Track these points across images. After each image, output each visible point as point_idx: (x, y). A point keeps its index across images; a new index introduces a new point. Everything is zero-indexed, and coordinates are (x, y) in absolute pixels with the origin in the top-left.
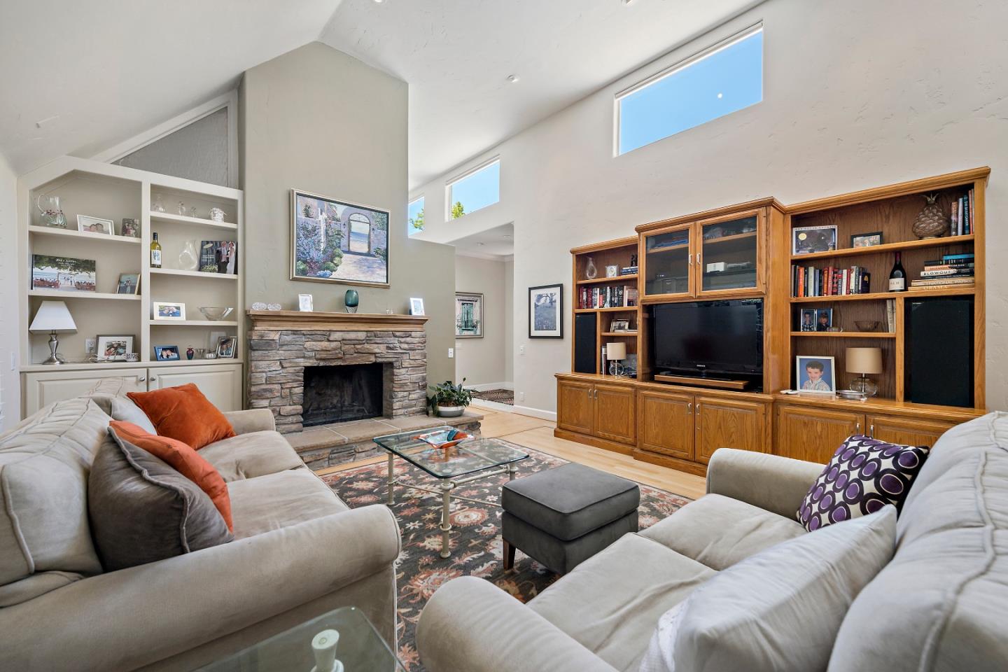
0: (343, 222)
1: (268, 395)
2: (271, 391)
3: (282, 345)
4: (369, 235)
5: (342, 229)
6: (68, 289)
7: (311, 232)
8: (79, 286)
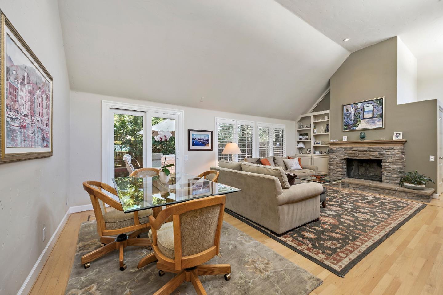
0: (361, 109)
1: (333, 165)
2: (333, 164)
3: (337, 151)
4: (373, 111)
5: (361, 111)
6: (304, 139)
7: (348, 116)
8: (306, 139)
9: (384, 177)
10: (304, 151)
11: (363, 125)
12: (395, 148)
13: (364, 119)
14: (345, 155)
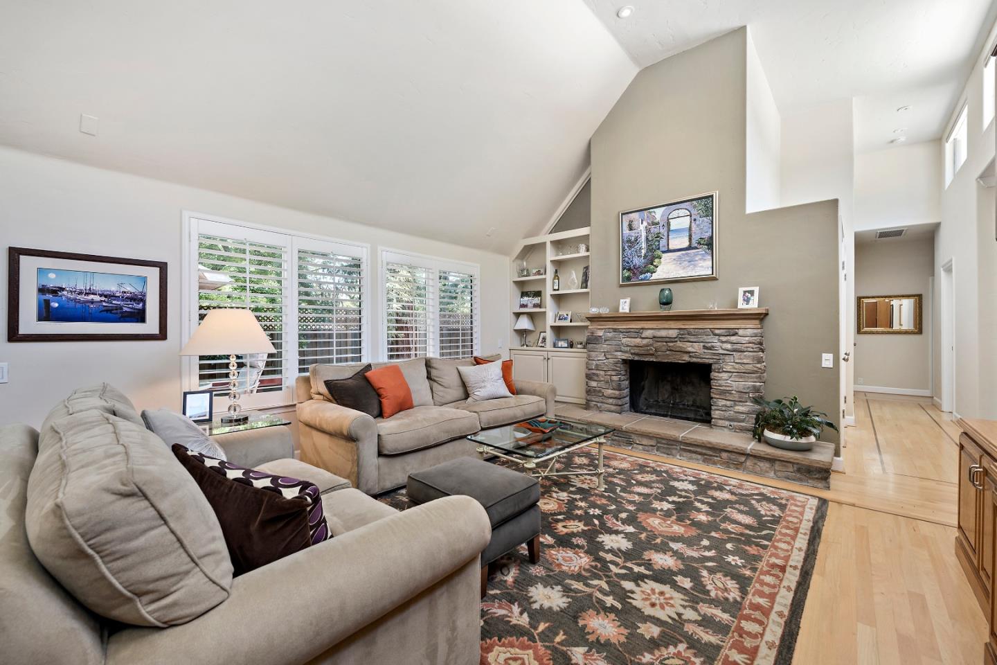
0: (661, 225)
1: (596, 378)
2: (597, 375)
3: (605, 341)
4: (690, 229)
5: (662, 231)
6: (530, 308)
7: (632, 243)
8: (535, 306)
9: (717, 412)
10: (531, 339)
11: (667, 268)
12: (741, 332)
13: (669, 251)
14: (626, 352)
